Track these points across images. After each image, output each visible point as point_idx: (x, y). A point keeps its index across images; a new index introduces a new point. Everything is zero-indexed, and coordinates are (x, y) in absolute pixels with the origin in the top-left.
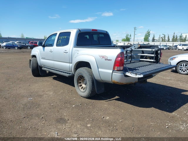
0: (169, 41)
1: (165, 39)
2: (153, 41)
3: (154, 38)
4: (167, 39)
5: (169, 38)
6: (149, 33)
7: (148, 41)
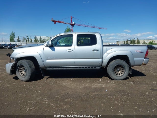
0: (32, 42)
1: (28, 40)
2: (18, 42)
3: (18, 39)
4: (30, 40)
5: (31, 39)
6: (13, 34)
7: (14, 42)
